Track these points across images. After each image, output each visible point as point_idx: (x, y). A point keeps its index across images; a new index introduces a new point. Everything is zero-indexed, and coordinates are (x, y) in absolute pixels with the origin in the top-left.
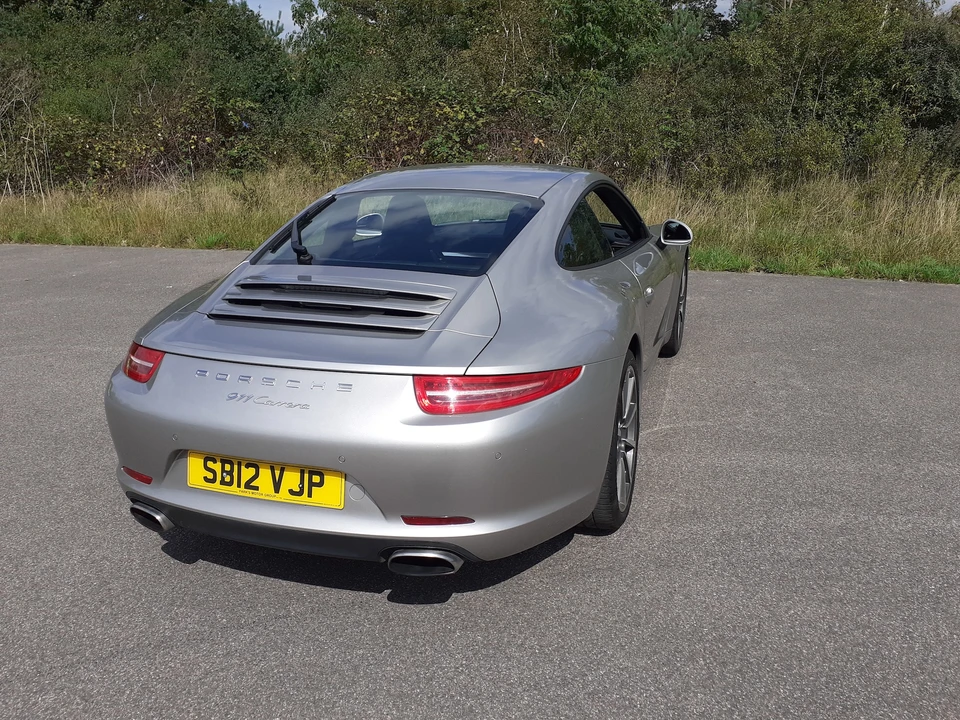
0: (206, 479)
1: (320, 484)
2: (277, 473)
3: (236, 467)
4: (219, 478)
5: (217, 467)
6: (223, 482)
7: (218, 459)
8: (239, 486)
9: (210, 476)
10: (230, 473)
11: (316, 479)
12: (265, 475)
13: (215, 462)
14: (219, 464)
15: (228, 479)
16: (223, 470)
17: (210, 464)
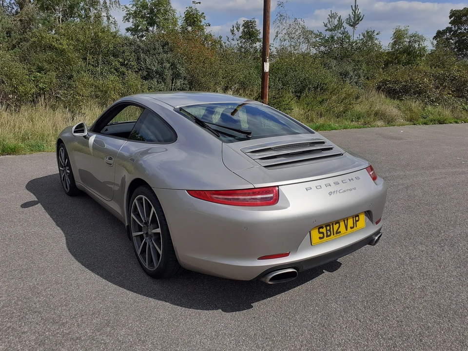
0: (320, 238)
1: (358, 221)
2: (346, 222)
3: (331, 226)
4: (325, 235)
5: (324, 230)
6: (327, 236)
7: (324, 226)
8: (334, 235)
9: (321, 235)
10: (330, 230)
11: (357, 218)
12: (342, 224)
13: (322, 228)
14: (325, 228)
15: (329, 234)
16: (327, 230)
17: (321, 230)
